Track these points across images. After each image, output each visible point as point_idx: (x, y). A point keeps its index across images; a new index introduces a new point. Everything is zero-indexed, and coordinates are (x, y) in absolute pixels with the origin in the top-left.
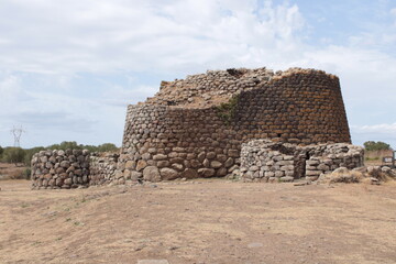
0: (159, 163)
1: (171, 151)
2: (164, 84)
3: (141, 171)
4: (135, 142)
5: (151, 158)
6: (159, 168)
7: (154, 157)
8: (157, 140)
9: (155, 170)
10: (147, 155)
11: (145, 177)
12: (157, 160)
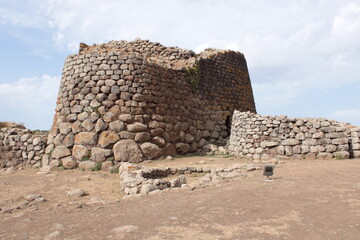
0: (138, 135)
1: (151, 119)
2: (83, 46)
3: (110, 146)
4: (95, 104)
5: (125, 129)
6: (139, 142)
7: (130, 127)
8: (133, 104)
9: (134, 146)
10: (118, 124)
11: (117, 157)
12: (135, 131)
